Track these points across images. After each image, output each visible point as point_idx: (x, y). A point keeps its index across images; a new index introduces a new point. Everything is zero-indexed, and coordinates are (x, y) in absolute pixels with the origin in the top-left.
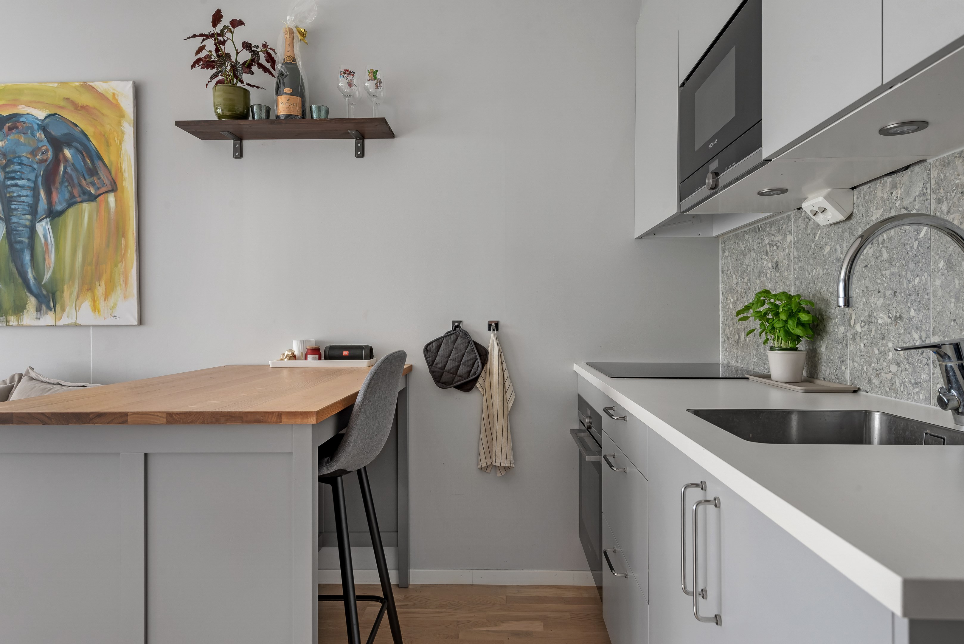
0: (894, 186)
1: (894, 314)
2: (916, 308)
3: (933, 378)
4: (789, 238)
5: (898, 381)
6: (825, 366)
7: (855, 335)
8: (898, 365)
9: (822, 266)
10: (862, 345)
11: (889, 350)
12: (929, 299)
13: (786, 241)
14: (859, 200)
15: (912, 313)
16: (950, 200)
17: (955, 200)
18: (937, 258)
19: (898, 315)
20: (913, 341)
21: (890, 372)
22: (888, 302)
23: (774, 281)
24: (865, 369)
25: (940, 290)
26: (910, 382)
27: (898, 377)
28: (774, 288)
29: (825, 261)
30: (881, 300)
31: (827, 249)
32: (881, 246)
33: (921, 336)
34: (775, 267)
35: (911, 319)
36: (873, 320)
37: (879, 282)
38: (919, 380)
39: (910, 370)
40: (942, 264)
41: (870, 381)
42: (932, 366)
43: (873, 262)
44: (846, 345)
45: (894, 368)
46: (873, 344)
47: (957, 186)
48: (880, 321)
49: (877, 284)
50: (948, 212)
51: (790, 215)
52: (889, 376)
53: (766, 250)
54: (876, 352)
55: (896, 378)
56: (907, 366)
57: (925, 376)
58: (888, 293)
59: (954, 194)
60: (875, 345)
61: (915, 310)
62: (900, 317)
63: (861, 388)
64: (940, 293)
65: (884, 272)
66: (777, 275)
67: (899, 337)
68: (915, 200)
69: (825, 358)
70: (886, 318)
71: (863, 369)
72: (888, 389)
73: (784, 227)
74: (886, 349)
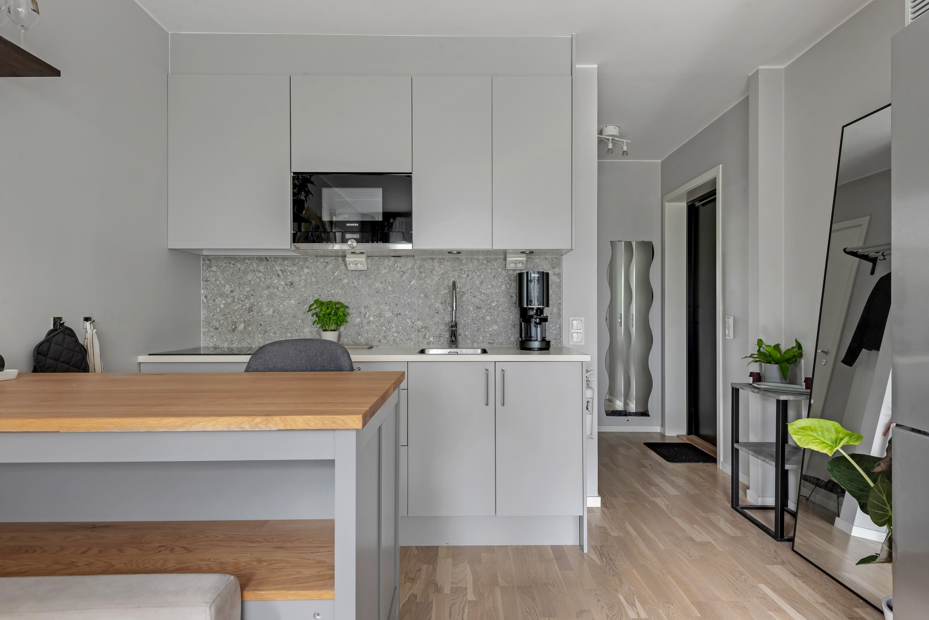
0: (396, 262)
1: (396, 313)
2: (409, 311)
3: (418, 336)
4: (306, 270)
5: (398, 340)
6: (343, 338)
7: (368, 323)
8: (398, 333)
9: (341, 289)
10: (374, 326)
11: (393, 327)
12: (416, 308)
13: (303, 271)
14: (372, 263)
15: (407, 312)
16: (426, 273)
17: (429, 273)
18: (420, 293)
19: (398, 313)
20: (407, 323)
21: (394, 336)
22: (392, 308)
23: (289, 293)
24: (376, 336)
25: (421, 304)
26: (406, 339)
27: (398, 338)
28: (288, 296)
29: (344, 286)
30: (388, 307)
31: (345, 281)
32: (387, 284)
33: (411, 321)
34: (289, 285)
35: (406, 315)
36: (382, 315)
37: (386, 299)
38: (410, 338)
39: (405, 334)
40: (422, 295)
41: (380, 341)
42: (417, 332)
43: (382, 291)
44: (362, 327)
45: (396, 335)
46: (381, 326)
47: (429, 269)
48: (387, 316)
49: (385, 300)
50: (425, 277)
51: (307, 258)
52: (393, 338)
53: (278, 274)
54: (384, 328)
55: (397, 338)
56: (404, 333)
57: (414, 336)
58: (392, 304)
59: (428, 272)
60: (384, 326)
61: (408, 311)
62: (400, 314)
63: (374, 345)
64: (421, 306)
65: (389, 296)
66: (292, 289)
67: (399, 322)
68: (408, 269)
69: (344, 334)
70: (391, 314)
71: (375, 336)
72: (392, 343)
73: (300, 263)
74: (391, 327)
